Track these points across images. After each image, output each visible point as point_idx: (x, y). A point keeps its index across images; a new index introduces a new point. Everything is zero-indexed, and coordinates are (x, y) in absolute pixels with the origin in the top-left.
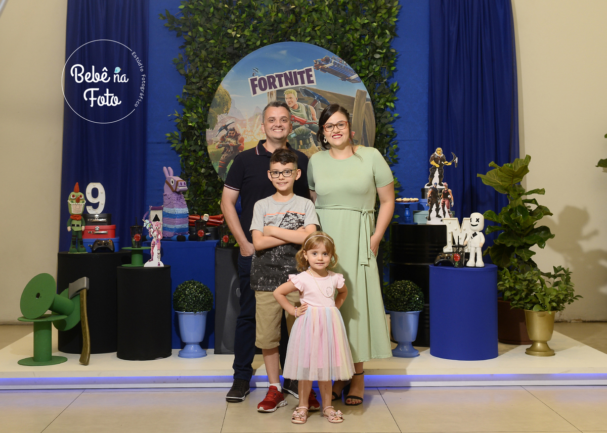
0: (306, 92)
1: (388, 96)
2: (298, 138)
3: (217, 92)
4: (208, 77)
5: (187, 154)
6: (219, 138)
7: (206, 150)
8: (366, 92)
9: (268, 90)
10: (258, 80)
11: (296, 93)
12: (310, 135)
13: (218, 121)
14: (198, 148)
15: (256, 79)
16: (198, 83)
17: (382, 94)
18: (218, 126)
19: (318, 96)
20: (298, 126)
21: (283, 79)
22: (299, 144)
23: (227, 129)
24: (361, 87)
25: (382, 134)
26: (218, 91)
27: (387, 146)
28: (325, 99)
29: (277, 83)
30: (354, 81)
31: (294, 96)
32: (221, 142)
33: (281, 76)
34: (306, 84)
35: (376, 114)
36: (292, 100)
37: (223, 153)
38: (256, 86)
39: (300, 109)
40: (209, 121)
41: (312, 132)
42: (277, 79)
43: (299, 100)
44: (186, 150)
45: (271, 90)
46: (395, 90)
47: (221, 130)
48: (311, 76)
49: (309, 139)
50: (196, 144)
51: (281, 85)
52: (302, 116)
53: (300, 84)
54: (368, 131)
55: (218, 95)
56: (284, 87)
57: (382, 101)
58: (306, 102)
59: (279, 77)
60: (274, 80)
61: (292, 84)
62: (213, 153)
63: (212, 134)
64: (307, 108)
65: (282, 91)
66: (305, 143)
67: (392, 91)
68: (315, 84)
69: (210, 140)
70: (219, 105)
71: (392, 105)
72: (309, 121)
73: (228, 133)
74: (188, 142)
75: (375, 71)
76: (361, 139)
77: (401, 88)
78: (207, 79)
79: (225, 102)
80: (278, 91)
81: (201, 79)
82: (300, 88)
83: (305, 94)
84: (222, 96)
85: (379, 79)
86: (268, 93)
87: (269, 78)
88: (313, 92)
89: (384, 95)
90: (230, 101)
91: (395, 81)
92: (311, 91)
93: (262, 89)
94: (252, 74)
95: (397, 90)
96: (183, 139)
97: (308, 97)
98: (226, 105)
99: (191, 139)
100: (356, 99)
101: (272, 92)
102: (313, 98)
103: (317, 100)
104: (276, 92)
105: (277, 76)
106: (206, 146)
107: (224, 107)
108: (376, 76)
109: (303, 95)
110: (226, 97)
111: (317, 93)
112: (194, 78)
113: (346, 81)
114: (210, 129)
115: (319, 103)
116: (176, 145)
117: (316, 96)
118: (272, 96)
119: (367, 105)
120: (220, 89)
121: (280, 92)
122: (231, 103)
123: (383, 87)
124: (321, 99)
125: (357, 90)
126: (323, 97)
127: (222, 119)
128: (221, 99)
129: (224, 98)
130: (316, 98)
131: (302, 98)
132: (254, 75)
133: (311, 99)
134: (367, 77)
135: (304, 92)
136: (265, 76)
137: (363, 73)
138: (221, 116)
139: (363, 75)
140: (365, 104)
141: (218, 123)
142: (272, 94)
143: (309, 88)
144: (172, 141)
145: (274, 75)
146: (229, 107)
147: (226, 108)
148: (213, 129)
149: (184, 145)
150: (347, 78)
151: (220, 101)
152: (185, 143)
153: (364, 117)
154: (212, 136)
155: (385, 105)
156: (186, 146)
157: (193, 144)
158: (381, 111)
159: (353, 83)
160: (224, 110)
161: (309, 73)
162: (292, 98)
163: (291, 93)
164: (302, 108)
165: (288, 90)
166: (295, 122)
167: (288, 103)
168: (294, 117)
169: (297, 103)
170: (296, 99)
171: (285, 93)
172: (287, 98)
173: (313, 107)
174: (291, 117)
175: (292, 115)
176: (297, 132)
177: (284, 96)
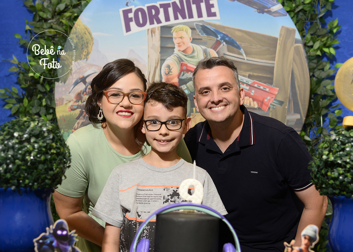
0: (205, 29)
1: (324, 39)
3: (74, 30)
4: (64, 11)
6: (73, 96)
7: (54, 113)
9: (148, 26)
10: (133, 11)
11: (190, 31)
13: (73, 71)
14: (43, 111)
15: (130, 11)
16: (50, 19)
17: (316, 36)
18: (73, 78)
19: (222, 35)
21: (171, 10)
23: (85, 83)
24: (288, 23)
25: (316, 94)
26: (76, 28)
27: (324, 112)
28: (232, 40)
29: (162, 16)
30: (277, 14)
31: (187, 34)
32: (76, 102)
33: (168, 5)
34: (205, 17)
36: (184, 40)
37: (78, 118)
38: (131, 20)
39: (195, 54)
42: (162, 10)
43: (194, 40)
44: (26, 113)
45: (152, 26)
46: (335, 31)
47: (76, 83)
48: (212, 6)
50: (41, 105)
51: (167, 19)
53: (196, 17)
54: (299, 87)
55: (75, 33)
56: (172, 21)
57: (317, 45)
58: (204, 44)
59: (165, 7)
60: (158, 12)
61: (184, 17)
62: (64, 119)
63: (64, 89)
64: (205, 52)
65: (169, 28)
67: (331, 32)
68: (218, 17)
69: (60, 99)
71: (332, 51)
73: (86, 89)
74: (29, 101)
75: (304, 4)
76: (288, 100)
77: (344, 28)
78: (63, 14)
79: (84, 43)
80: (162, 27)
81: (55, 15)
82: (196, 24)
83: (202, 32)
84: (80, 34)
85: (311, 16)
86: (148, 30)
87: (149, 8)
88: (214, 30)
89: (320, 38)
90: (92, 41)
91: (334, 20)
92: (212, 29)
93: (139, 25)
94: (125, 4)
95: (337, 30)
96: (22, 97)
97: (207, 37)
98: (85, 48)
99: (34, 97)
100: (280, 40)
101: (153, 28)
102: (215, 39)
103: (221, 41)
104: (160, 29)
105: (162, 6)
106: (54, 107)
107: (83, 50)
108: (306, 11)
109: (200, 34)
110: (86, 36)
111: (221, 31)
112: (44, 12)
113: (265, 14)
114: (61, 82)
115: (223, 45)
116: (12, 105)
117: (219, 36)
118: (153, 35)
119: (297, 49)
120: (78, 25)
121: (166, 30)
122: (94, 45)
123: (317, 27)
124: (227, 39)
125: (280, 27)
126: (229, 36)
127: (79, 67)
128: (79, 40)
129: (84, 37)
130: (219, 38)
131: (198, 38)
132: (129, 4)
133: (212, 40)
134: (294, 12)
135: (202, 29)
136: (144, 6)
137: (288, 6)
138: (78, 63)
139: (288, 9)
140: (293, 48)
141: (72, 74)
142: (154, 32)
143: (210, 24)
144: (6, 101)
145: (157, 4)
146: (90, 51)
147: (85, 52)
148: (65, 83)
149: (23, 105)
150: (266, 10)
151: (77, 42)
152: (24, 103)
153: (292, 67)
154: (64, 93)
155: (322, 51)
156: (26, 108)
157: (36, 105)
158: (315, 61)
159: (274, 16)
160: (82, 55)
161: (209, 2)
162: (183, 38)
163: (183, 30)
164: (197, 52)
165: (178, 26)
166: (188, 73)
167: (178, 45)
168: (186, 65)
169: (191, 45)
170: (189, 39)
171: (174, 31)
172: (176, 38)
173: (215, 51)
174: (182, 65)
175: (184, 63)
176: (190, 88)
177: (172, 34)
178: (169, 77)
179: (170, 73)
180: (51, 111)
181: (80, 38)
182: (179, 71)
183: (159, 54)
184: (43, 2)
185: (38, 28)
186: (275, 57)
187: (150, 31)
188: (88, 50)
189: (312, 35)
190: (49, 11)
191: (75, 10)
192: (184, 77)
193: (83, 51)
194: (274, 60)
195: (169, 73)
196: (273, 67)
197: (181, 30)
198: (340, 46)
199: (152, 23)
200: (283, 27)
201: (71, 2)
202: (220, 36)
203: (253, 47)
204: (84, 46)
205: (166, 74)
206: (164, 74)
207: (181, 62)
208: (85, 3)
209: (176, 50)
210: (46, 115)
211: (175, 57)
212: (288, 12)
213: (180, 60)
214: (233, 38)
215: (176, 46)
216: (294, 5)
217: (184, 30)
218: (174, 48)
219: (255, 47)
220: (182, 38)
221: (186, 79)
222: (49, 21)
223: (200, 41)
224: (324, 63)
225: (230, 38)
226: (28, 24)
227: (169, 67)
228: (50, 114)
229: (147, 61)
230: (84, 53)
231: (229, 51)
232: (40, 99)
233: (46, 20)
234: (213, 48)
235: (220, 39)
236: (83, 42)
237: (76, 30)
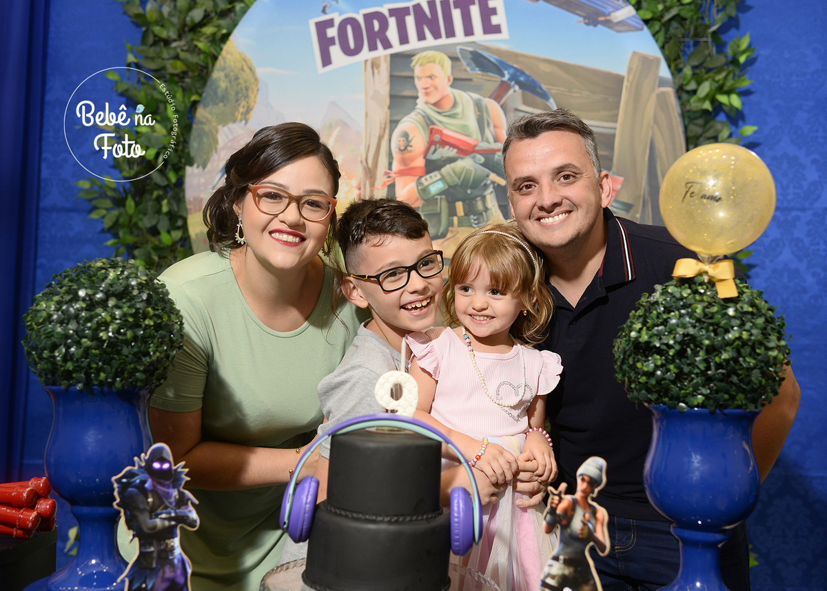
0: (479, 60)
1: (720, 77)
2: (452, 194)
3: (220, 62)
4: (202, 24)
5: (130, 239)
7: (184, 227)
8: (657, 61)
9: (365, 54)
10: (337, 23)
11: (448, 63)
12: (486, 186)
13: (221, 144)
14: (163, 224)
15: (330, 23)
16: (175, 40)
17: (703, 70)
19: (512, 71)
20: (451, 160)
21: (410, 21)
22: (452, 212)
24: (646, 44)
26: (224, 59)
28: (533, 81)
29: (392, 33)
30: (623, 26)
31: (443, 70)
33: (405, 11)
34: (479, 36)
35: (686, 128)
36: (437, 82)
38: (332, 41)
39: (458, 110)
40: (194, 145)
41: (493, 177)
42: (392, 22)
43: (457, 82)
44: (132, 227)
45: (374, 54)
46: (742, 59)
48: (494, 11)
49: (484, 198)
50: (159, 211)
51: (404, 39)
52: (464, 130)
53: (460, 35)
55: (223, 69)
56: (414, 43)
57: (705, 88)
58: (477, 89)
59: (400, 14)
60: (384, 25)
61: (437, 35)
63: (202, 180)
64: (478, 106)
65: (406, 57)
66: (470, 210)
67: (734, 61)
68: (505, 33)
69: (195, 199)
70: (224, 99)
71: (735, 101)
72: (483, 145)
74: (137, 204)
75: (682, 5)
76: (641, 201)
77: (763, 53)
78: (199, 29)
79: (241, 89)
80: (393, 56)
81: (184, 32)
82: (461, 49)
83: (473, 64)
84: (233, 71)
85: (696, 28)
86: (366, 61)
87: (369, 18)
88: (497, 60)
89: (711, 74)
90: (257, 85)
91: (742, 36)
92: (493, 58)
93: (348, 51)
94: (321, 9)
95: (747, 58)
96: (124, 195)
97: (483, 75)
98: (243, 99)
99: (147, 196)
100: (628, 80)
101: (376, 58)
102: (499, 78)
103: (509, 82)
104: (389, 59)
105: (393, 12)
106: (185, 215)
107: (239, 102)
108: (684, 19)
109: (468, 69)
110: (244, 74)
111: (510, 63)
112: (162, 26)
113: (600, 26)
114: (198, 167)
115: (515, 91)
116: (104, 212)
117: (506, 72)
118: (376, 71)
119: (662, 98)
120: (228, 53)
121: (401, 61)
122: (259, 92)
123: (707, 52)
124: (522, 79)
125: (629, 55)
126: (527, 72)
127: (231, 137)
128: (231, 82)
129: (240, 76)
130: (507, 77)
131: (464, 76)
132: (327, 10)
133: (493, 81)
134: (660, 21)
135: (472, 59)
136: (358, 13)
137: (647, 9)
138: (230, 129)
139: (648, 16)
140: (654, 96)
141: (218, 151)
142: (378, 67)
143: (487, 49)
144: (94, 203)
145: (384, 10)
146: (252, 104)
147: (243, 107)
148: (204, 167)
149: (126, 212)
150: (602, 19)
151: (226, 87)
152: (128, 208)
153: (650, 134)
154: (202, 188)
155: (713, 101)
156: (131, 217)
157: (150, 211)
158: (700, 121)
159: (618, 31)
160: (236, 113)
161: (487, 4)
162: (435, 77)
163: (434, 62)
164: (463, 105)
165: (425, 53)
166: (443, 147)
167: (424, 91)
168: (440, 132)
169: (450, 91)
170: (446, 80)
171: (417, 63)
172: (420, 78)
173: (499, 103)
174: (432, 132)
175: (436, 127)
176: (448, 178)
177: (413, 70)
178: (407, 155)
179: (409, 148)
180: (180, 223)
181: (233, 78)
182: (426, 145)
183: (386, 109)
184: (161, 6)
185: (152, 59)
186: (617, 115)
187: (369, 64)
188: (248, 102)
189: (694, 68)
190: (173, 24)
191: (223, 22)
192: (435, 157)
193: (239, 105)
194: (616, 121)
195: (406, 148)
196: (614, 136)
197: (430, 62)
198: (753, 90)
199: (373, 47)
200: (634, 53)
201: (216, 5)
202: (509, 73)
203: (573, 95)
204: (240, 95)
205: (400, 150)
206: (397, 150)
207: (431, 127)
208: (243, 7)
209: (421, 102)
210: (169, 232)
211: (420, 116)
212: (646, 22)
213: (428, 121)
214: (535, 77)
215: (421, 94)
216: (660, 7)
217: (437, 62)
218: (417, 98)
219: (578, 95)
220: (433, 77)
221: (440, 159)
222: (174, 45)
223: (467, 83)
224: (719, 126)
225: (528, 77)
226: (132, 52)
227: (406, 135)
228: (178, 228)
229: (363, 125)
230: (241, 110)
231: (525, 103)
232: (159, 200)
233: (167, 42)
234: (493, 97)
235: (509, 79)
236: (239, 87)
237: (225, 62)
